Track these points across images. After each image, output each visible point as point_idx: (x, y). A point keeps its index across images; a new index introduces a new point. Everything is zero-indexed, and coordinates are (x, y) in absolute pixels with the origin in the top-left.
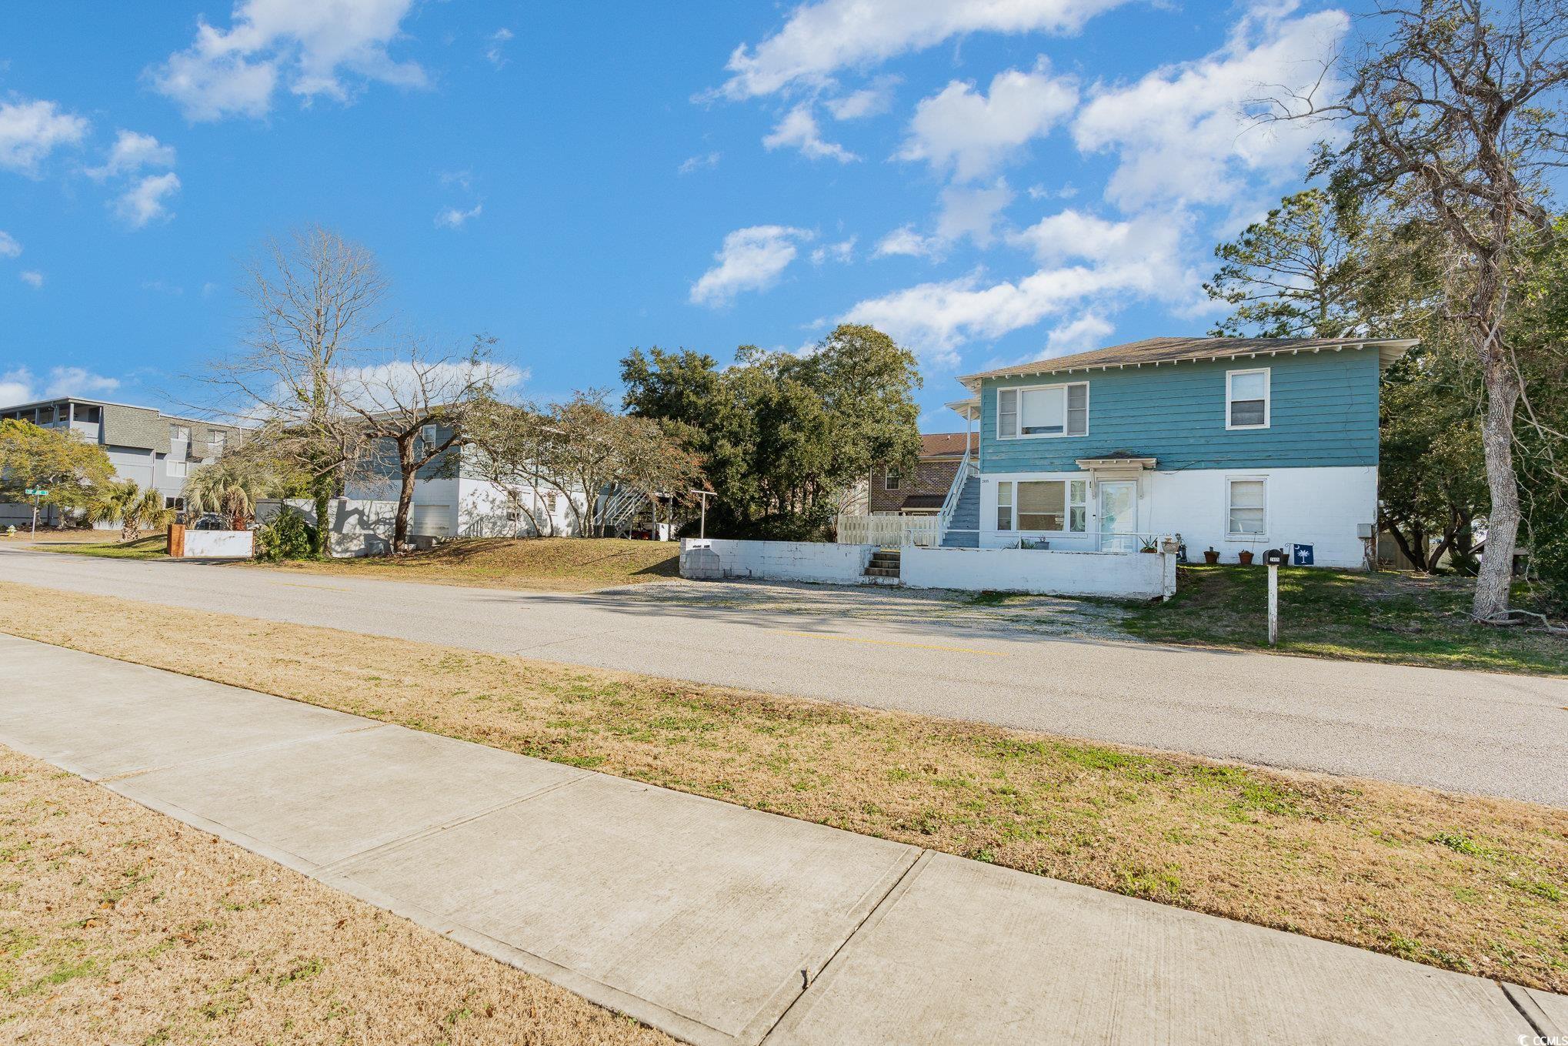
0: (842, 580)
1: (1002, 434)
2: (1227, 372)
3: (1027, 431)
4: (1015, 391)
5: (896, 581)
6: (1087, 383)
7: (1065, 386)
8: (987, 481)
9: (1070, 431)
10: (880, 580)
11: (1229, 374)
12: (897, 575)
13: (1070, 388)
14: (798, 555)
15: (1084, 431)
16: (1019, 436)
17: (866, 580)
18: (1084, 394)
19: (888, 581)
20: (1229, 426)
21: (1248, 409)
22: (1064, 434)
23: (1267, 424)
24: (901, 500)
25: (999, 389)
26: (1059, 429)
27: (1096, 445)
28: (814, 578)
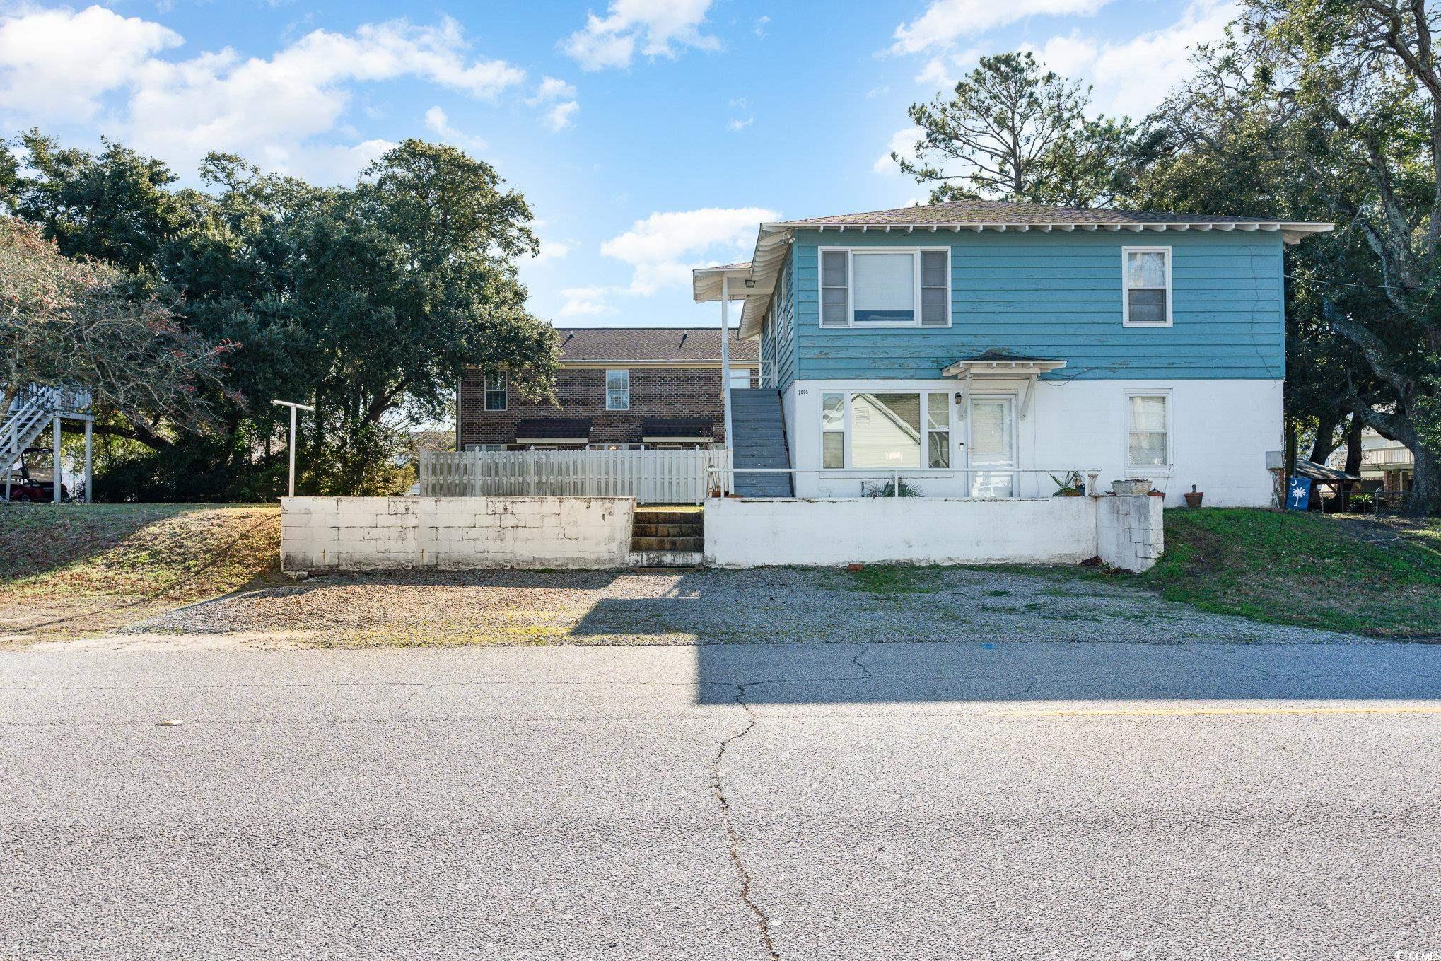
0: (597, 561)
1: (825, 320)
2: (1123, 248)
3: (860, 316)
4: (844, 254)
5: (696, 558)
6: (948, 249)
7: (917, 251)
8: (805, 392)
9: (925, 319)
10: (668, 558)
11: (1126, 250)
12: (699, 547)
13: (924, 254)
14: (509, 521)
15: (943, 319)
16: (853, 324)
17: (643, 558)
18: (944, 265)
19: (681, 559)
20: (1126, 322)
21: (1149, 301)
22: (917, 322)
23: (1169, 322)
24: (510, 426)
25: (821, 249)
26: (909, 315)
27: (959, 340)
28: (542, 561)
